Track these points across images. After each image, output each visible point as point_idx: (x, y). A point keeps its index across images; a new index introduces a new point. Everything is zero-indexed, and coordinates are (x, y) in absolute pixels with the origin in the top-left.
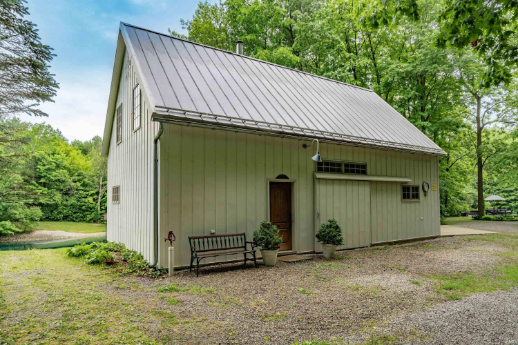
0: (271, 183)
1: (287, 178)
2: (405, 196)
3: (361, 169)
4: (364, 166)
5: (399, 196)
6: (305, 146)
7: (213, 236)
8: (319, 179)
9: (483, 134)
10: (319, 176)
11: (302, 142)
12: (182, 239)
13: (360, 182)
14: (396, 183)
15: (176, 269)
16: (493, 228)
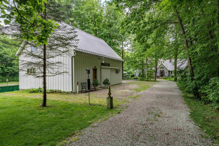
0: (93, 69)
1: (96, 67)
2: (116, 72)
3: (109, 65)
4: (109, 64)
5: (115, 72)
6: (99, 59)
9: (123, 53)
10: (102, 67)
11: (99, 58)
12: (79, 84)
13: (109, 69)
14: (114, 68)
15: (79, 92)
16: (129, 81)
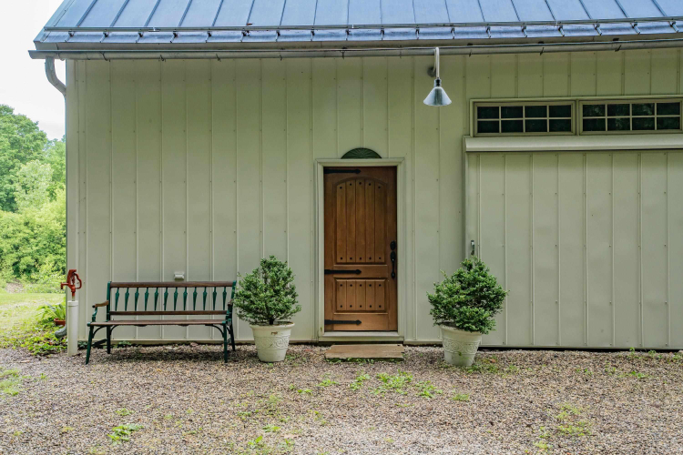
0: (327, 170)
1: (376, 156)
7: (178, 284)
8: (478, 153)
13: (644, 155)
